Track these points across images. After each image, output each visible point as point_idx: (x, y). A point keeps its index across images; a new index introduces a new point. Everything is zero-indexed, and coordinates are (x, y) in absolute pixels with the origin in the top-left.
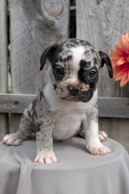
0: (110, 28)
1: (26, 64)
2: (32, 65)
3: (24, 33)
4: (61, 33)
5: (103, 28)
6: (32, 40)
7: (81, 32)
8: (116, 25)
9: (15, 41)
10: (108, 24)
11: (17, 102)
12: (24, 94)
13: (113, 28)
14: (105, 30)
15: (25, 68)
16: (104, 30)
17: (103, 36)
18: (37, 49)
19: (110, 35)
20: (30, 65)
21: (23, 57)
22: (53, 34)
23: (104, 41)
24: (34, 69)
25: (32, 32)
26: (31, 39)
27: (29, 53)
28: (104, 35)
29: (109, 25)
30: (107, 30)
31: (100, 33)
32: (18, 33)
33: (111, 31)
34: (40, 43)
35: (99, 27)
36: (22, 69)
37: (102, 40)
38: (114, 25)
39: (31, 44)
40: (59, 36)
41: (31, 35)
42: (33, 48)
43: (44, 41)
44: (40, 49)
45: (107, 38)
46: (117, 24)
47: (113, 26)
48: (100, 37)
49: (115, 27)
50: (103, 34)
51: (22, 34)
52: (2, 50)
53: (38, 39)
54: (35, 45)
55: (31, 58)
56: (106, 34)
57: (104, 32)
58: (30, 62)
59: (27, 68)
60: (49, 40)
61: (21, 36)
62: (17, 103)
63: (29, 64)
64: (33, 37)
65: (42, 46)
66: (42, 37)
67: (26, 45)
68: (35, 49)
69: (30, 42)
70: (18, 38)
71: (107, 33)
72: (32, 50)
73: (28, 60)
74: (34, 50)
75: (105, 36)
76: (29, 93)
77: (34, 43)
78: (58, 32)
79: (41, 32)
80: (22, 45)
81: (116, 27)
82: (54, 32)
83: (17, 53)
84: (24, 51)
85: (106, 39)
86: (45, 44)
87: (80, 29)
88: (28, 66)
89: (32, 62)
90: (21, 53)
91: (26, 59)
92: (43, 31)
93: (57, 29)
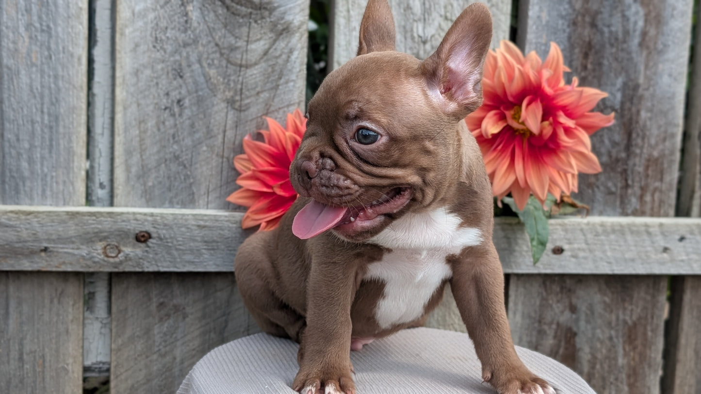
0: (435, 15)
1: (166, 109)
2: (187, 112)
3: (162, 7)
4: (289, 18)
5: (413, 13)
6: (189, 32)
7: (349, 19)
8: (449, 7)
9: (127, 31)
10: (427, 6)
11: (146, 235)
12: (154, 207)
13: (441, 16)
14: (420, 20)
15: (164, 123)
16: (415, 21)
17: (413, 38)
18: (205, 65)
19: (433, 36)
20: (180, 115)
21: (157, 84)
22: (263, 18)
23: (415, 51)
24: (192, 126)
25: (190, 8)
26: (185, 31)
27: (179, 74)
28: (415, 35)
29: (430, 6)
30: (425, 20)
31: (404, 27)
32: (139, 7)
33: (436, 23)
34: (217, 45)
35: (402, 11)
36: (151, 124)
37: (411, 48)
38: (445, 7)
39: (186, 45)
40: (280, 27)
41: (186, 15)
42: (193, 58)
43: (232, 40)
44: (216, 62)
45: (425, 42)
46: (452, 5)
47: (443, 13)
48: (406, 38)
49: (446, 12)
50: (412, 30)
51: (154, 10)
52: (79, 59)
53: (211, 31)
54: (201, 48)
55: (184, 91)
56: (421, 33)
57: (415, 24)
58: (179, 101)
59: (170, 122)
60: (248, 36)
61: (151, 16)
62: (143, 238)
63: (176, 109)
64: (195, 24)
65: (222, 54)
66: (225, 26)
67: (169, 48)
68: (199, 61)
69: (182, 37)
70: (140, 24)
71: (424, 28)
72: (189, 66)
73: (175, 95)
74: (196, 66)
75: (419, 37)
76: (172, 205)
77: (195, 41)
78: (276, 13)
79: (220, 11)
80: (154, 47)
81: (448, 15)
82: (266, 13)
83: (136, 73)
84: (159, 67)
85: (422, 45)
86: (233, 49)
87: (348, 11)
88: (173, 115)
89: (187, 102)
90: (148, 72)
91: (167, 94)
92: (228, 8)
93: (276, 5)
